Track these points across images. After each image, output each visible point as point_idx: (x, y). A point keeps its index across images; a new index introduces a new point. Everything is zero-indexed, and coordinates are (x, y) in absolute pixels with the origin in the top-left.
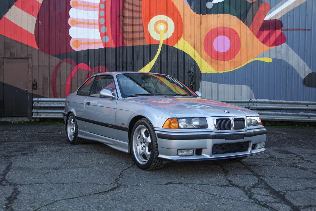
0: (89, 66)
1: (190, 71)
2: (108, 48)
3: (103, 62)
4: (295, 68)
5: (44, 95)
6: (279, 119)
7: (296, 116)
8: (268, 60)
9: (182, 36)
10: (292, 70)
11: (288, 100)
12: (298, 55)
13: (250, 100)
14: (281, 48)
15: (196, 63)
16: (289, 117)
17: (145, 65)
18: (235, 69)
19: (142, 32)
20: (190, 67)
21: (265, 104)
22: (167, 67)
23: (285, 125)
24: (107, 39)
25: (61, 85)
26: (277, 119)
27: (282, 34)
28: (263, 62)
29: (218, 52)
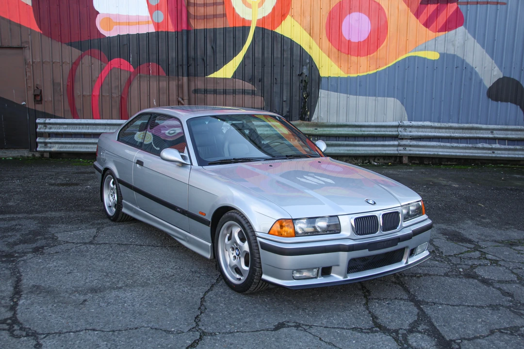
0: (130, 63)
1: (302, 73)
2: (162, 32)
3: (154, 57)
4: (477, 70)
5: (54, 112)
6: (445, 155)
7: (473, 150)
8: (433, 56)
9: (290, 13)
10: (471, 73)
11: (461, 123)
12: (483, 46)
13: (400, 123)
14: (456, 34)
15: (312, 59)
16: (462, 151)
17: (225, 61)
18: (378, 70)
19: (220, 4)
20: (303, 66)
21: (424, 130)
22: (263, 66)
23: (455, 163)
24: (160, 16)
25: (83, 96)
26: (443, 155)
27: (457, 10)
28: (424, 59)
29: (349, 41)
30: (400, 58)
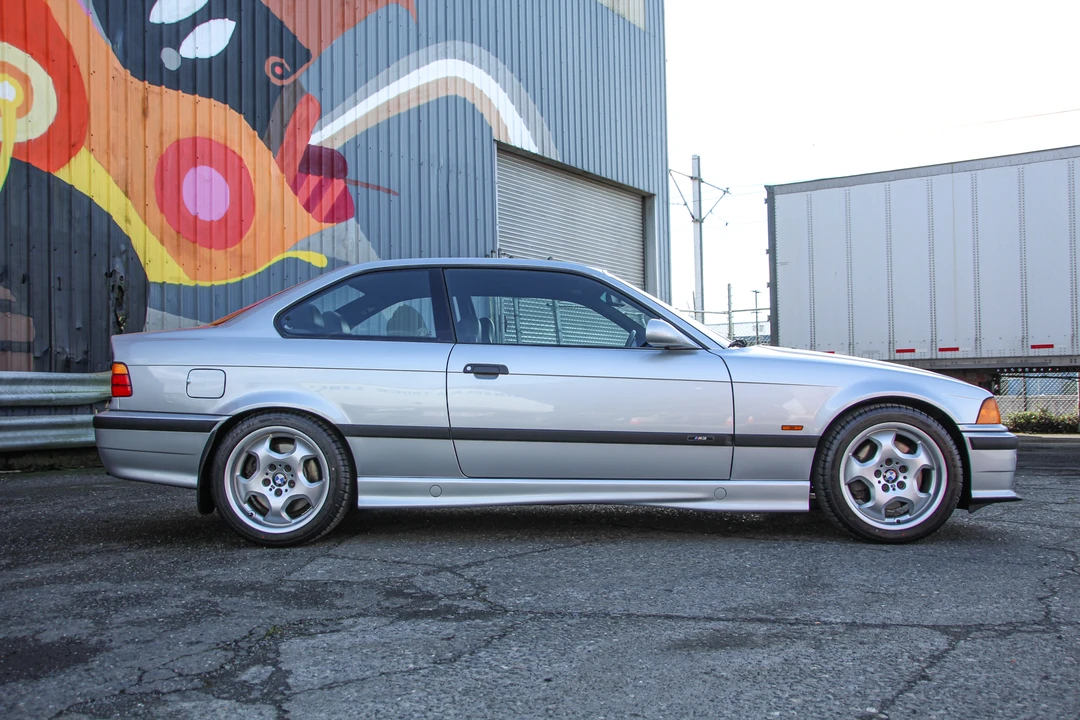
1: (113, 271)
8: (319, 260)
9: (86, 143)
12: (379, 254)
15: (131, 243)
18: (243, 277)
20: (114, 256)
27: (346, 191)
28: (309, 265)
29: (196, 217)
30: (276, 259)
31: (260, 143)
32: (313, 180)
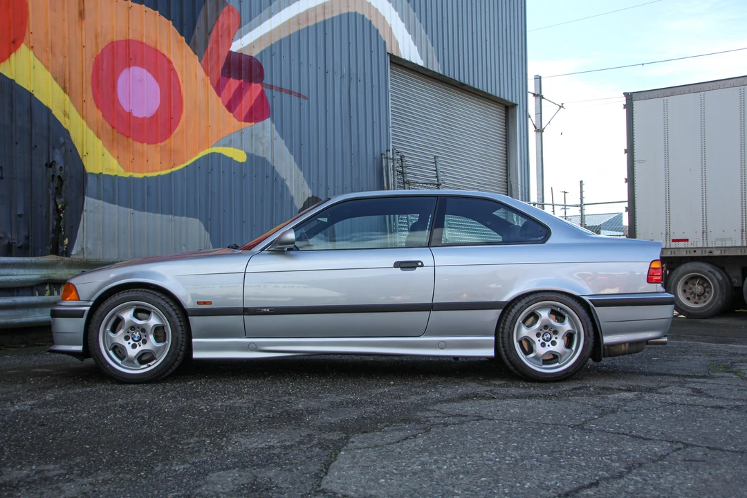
1: (53, 162)
4: (287, 183)
8: (240, 156)
9: (26, 40)
10: (282, 187)
12: (291, 151)
14: (263, 129)
18: (172, 169)
20: (53, 148)
27: (263, 94)
28: (230, 160)
29: (130, 114)
30: (201, 154)
31: (187, 49)
32: (234, 84)
